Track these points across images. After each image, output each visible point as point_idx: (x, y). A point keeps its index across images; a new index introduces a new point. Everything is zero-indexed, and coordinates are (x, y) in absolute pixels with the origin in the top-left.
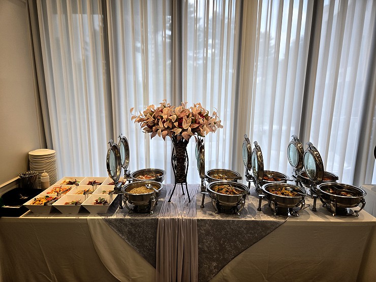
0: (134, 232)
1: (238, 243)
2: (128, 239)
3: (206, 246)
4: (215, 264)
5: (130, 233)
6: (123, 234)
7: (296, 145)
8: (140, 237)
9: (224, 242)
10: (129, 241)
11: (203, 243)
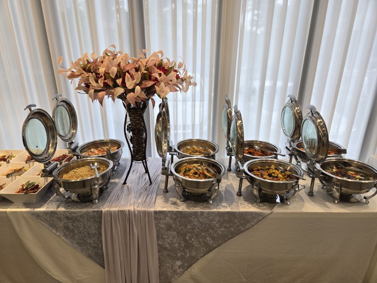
0: (72, 227)
1: (208, 238)
2: (65, 235)
3: (168, 243)
4: (179, 263)
5: (67, 228)
6: (57, 230)
7: (292, 108)
8: (80, 233)
9: (191, 238)
10: (66, 238)
11: (164, 239)
